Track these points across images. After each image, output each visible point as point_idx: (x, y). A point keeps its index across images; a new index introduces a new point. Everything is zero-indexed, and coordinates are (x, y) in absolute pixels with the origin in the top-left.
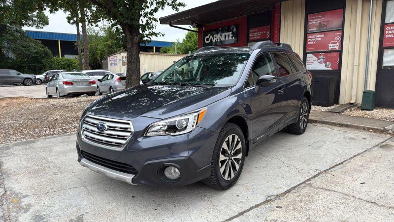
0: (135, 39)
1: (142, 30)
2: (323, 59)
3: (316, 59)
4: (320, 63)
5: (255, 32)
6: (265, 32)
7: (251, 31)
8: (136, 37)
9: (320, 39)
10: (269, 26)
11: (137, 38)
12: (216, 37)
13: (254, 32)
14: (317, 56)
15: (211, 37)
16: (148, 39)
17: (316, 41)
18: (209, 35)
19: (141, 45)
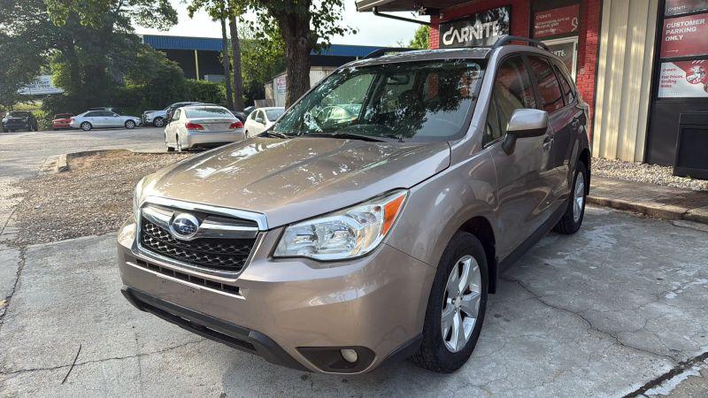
0: (300, 43)
1: (313, 23)
2: (701, 73)
3: (684, 73)
4: (691, 82)
5: (548, 19)
6: (568, 19)
7: (540, 17)
8: (302, 38)
9: (694, 30)
10: (578, 5)
11: (305, 40)
12: (465, 33)
13: (543, 20)
14: (685, 68)
15: (456, 32)
16: (326, 41)
17: (685, 34)
18: (452, 28)
19: (312, 53)
